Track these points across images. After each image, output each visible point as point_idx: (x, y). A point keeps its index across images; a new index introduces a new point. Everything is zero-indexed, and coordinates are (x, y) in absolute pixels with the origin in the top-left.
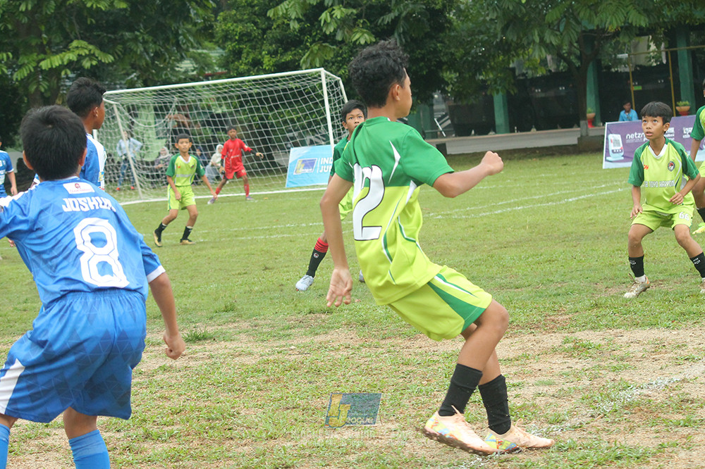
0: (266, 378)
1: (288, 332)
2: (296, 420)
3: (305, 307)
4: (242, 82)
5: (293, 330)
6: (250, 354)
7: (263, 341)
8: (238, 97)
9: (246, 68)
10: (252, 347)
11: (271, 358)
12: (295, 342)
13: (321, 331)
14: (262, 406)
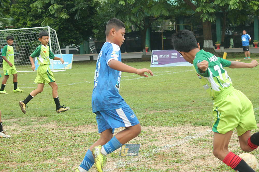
0: (22, 140)
1: (32, 123)
2: (33, 156)
3: (38, 114)
4: (19, 30)
5: (33, 122)
6: (17, 130)
7: (22, 126)
8: (18, 36)
9: (21, 25)
10: (18, 128)
11: (25, 132)
12: (34, 127)
13: (44, 123)
14: (20, 150)
